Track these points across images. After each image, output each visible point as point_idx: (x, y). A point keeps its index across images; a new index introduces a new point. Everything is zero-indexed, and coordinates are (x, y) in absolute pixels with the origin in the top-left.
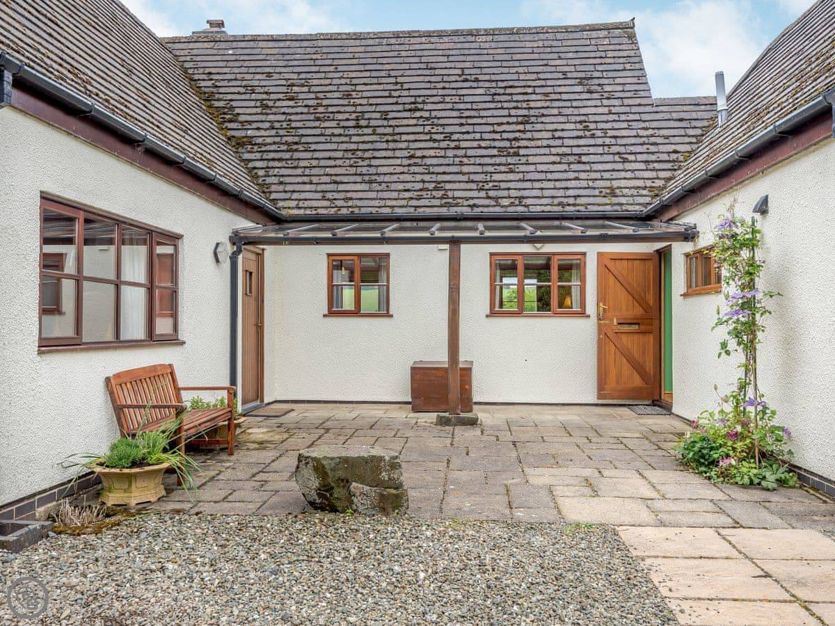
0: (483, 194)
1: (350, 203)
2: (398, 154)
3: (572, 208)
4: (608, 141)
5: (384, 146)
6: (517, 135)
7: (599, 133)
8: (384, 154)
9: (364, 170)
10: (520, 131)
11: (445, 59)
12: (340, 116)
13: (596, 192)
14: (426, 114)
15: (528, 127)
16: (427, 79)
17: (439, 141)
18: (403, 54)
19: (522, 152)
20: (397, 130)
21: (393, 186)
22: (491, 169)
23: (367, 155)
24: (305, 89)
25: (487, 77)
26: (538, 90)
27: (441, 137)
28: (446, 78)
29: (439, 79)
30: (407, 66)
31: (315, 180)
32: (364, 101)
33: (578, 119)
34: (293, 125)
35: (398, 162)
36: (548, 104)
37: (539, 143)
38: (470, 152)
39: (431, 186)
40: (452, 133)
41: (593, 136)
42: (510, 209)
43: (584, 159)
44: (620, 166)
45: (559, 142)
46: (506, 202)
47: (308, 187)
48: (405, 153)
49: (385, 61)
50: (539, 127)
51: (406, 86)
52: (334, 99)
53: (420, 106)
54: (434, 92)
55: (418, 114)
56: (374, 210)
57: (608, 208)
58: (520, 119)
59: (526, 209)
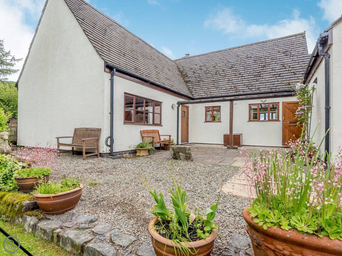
0: (248, 88)
1: (211, 94)
2: (225, 80)
3: (274, 90)
4: (290, 69)
5: (222, 78)
7: (287, 67)
8: (221, 80)
9: (216, 85)
10: (262, 70)
11: (243, 53)
12: (212, 72)
13: (284, 84)
14: (235, 69)
15: (264, 68)
16: (236, 59)
17: (237, 75)
18: (231, 54)
19: (261, 75)
20: (226, 74)
21: (223, 88)
23: (217, 81)
24: (204, 67)
25: (254, 56)
26: (269, 57)
28: (242, 58)
29: (240, 59)
30: (231, 57)
31: (203, 89)
32: (219, 68)
33: (281, 64)
34: (200, 76)
35: (225, 82)
36: (272, 61)
37: (267, 72)
38: (246, 77)
39: (233, 87)
40: (241, 73)
41: (285, 68)
43: (281, 75)
44: (293, 76)
45: (274, 71)
46: (254, 90)
47: (201, 91)
48: (227, 80)
49: (225, 56)
50: (268, 68)
51: (230, 62)
52: (211, 68)
53: (233, 67)
54: (238, 62)
55: (232, 69)
56: (216, 95)
57: (287, 88)
58: (262, 66)
59: (259, 91)
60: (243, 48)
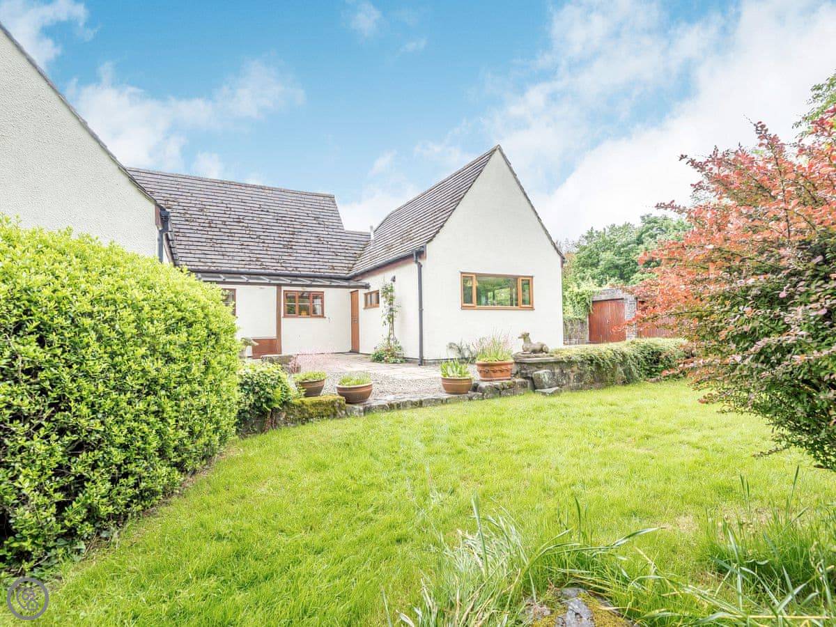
0: (279, 265)
1: (215, 265)
2: (235, 242)
3: (318, 273)
4: (329, 246)
5: (226, 238)
6: (291, 240)
7: (325, 242)
8: (227, 242)
9: (219, 249)
10: (291, 238)
11: (250, 198)
12: (200, 221)
13: (327, 267)
14: (246, 225)
15: (295, 236)
16: (243, 207)
18: (228, 193)
19: (294, 247)
20: (232, 231)
21: (235, 258)
22: (280, 254)
23: (218, 241)
24: (176, 204)
25: (273, 211)
26: (297, 220)
27: (255, 237)
28: (253, 209)
29: (249, 208)
30: (231, 199)
31: (193, 252)
32: (212, 214)
33: (316, 235)
35: (236, 246)
36: (302, 227)
37: (301, 244)
38: (270, 245)
39: (254, 259)
40: (260, 236)
41: (323, 244)
42: (293, 272)
43: (320, 253)
44: (335, 257)
45: (309, 245)
46: (290, 269)
47: (189, 255)
48: (238, 243)
49: (219, 195)
50: (300, 237)
51: (233, 209)
52: (194, 211)
53: (242, 220)
54: (248, 214)
55: (241, 224)
56: (230, 269)
57: (333, 274)
58: (291, 232)
59: (299, 273)
60: (249, 189)
